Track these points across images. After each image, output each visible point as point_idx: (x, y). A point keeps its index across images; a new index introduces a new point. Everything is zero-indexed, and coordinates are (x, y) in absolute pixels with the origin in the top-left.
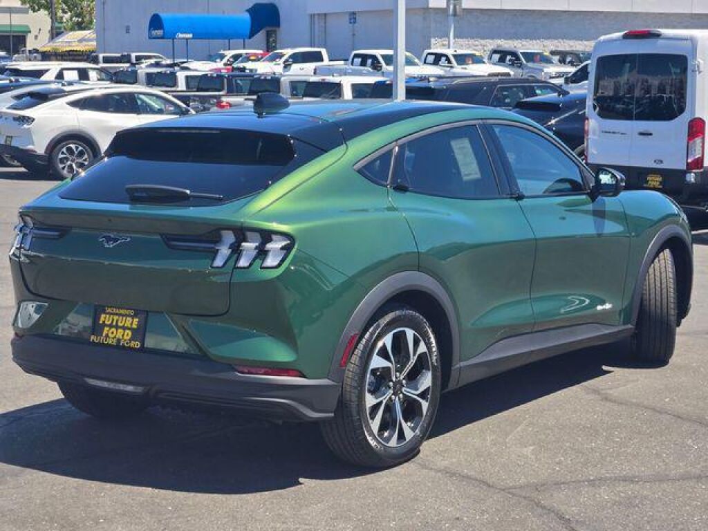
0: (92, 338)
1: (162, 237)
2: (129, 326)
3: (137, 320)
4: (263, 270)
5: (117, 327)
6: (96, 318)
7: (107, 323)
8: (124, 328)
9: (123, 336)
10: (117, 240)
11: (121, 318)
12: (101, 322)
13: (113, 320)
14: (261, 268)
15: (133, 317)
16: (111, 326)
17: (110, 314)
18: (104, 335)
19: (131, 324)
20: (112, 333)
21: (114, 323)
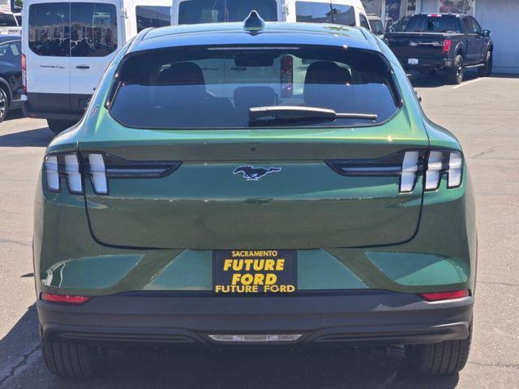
0: (218, 288)
1: (327, 163)
2: (273, 269)
3: (283, 261)
4: (449, 190)
5: (253, 272)
6: (217, 265)
7: (235, 268)
8: (264, 272)
9: (264, 281)
10: (264, 172)
11: (256, 261)
12: (226, 268)
13: (245, 265)
14: (448, 188)
15: (275, 259)
16: (243, 272)
17: (238, 258)
18: (234, 282)
19: (275, 267)
20: (247, 279)
21: (248, 268)
